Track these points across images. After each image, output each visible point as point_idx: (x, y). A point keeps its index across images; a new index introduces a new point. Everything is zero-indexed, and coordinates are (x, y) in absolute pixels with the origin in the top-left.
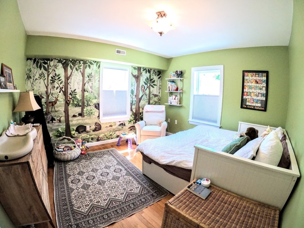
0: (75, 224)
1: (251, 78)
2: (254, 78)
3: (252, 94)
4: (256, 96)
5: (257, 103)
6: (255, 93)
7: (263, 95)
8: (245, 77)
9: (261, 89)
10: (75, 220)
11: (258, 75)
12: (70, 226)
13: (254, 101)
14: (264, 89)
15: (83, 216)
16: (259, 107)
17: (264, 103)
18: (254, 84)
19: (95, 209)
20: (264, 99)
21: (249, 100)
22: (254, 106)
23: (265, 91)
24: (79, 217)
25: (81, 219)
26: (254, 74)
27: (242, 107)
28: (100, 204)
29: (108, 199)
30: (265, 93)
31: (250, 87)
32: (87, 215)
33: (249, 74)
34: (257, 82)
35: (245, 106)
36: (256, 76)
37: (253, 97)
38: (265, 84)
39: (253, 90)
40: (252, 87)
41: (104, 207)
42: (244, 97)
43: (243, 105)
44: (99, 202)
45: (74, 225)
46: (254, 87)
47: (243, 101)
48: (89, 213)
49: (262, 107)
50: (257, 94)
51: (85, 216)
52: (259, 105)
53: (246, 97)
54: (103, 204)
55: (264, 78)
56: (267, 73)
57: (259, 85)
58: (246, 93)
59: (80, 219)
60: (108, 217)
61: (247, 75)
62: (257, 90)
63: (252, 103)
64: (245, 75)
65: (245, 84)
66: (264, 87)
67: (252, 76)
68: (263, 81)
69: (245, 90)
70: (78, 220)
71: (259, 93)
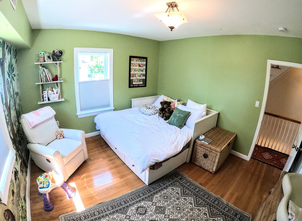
0: (236, 217)
1: (135, 62)
2: (138, 62)
3: (137, 75)
4: (139, 76)
5: (140, 82)
6: (139, 75)
7: (144, 75)
8: (131, 62)
9: (142, 71)
10: (233, 220)
11: (141, 60)
12: (240, 219)
13: (138, 81)
14: (144, 70)
15: (226, 217)
16: (142, 84)
17: (145, 81)
18: (138, 68)
19: (214, 213)
20: (144, 78)
21: (135, 80)
22: (138, 85)
23: (145, 72)
24: (230, 219)
25: (229, 216)
26: (138, 59)
27: (130, 87)
28: (206, 211)
29: (197, 208)
30: (145, 73)
31: (135, 70)
32: (223, 215)
33: (134, 59)
34: (140, 66)
35: (132, 86)
36: (140, 61)
37: (137, 78)
38: (145, 67)
39: (137, 72)
40: (136, 69)
41: (208, 207)
42: (131, 78)
43: (131, 85)
44: (204, 213)
45: (238, 217)
46: (138, 69)
47: (130, 81)
48: (220, 215)
49: (144, 84)
50: (140, 75)
51: (225, 216)
52: (142, 83)
53: (132, 78)
54: (205, 210)
55: (145, 63)
56: (146, 58)
57: (141, 68)
58: (132, 75)
59: (230, 218)
60: (215, 201)
61: (133, 59)
62: (140, 72)
63: (137, 82)
64: (131, 60)
65: (131, 67)
66: (144, 69)
67: (137, 61)
68: (144, 64)
69: (131, 72)
70: (232, 218)
71: (141, 74)
